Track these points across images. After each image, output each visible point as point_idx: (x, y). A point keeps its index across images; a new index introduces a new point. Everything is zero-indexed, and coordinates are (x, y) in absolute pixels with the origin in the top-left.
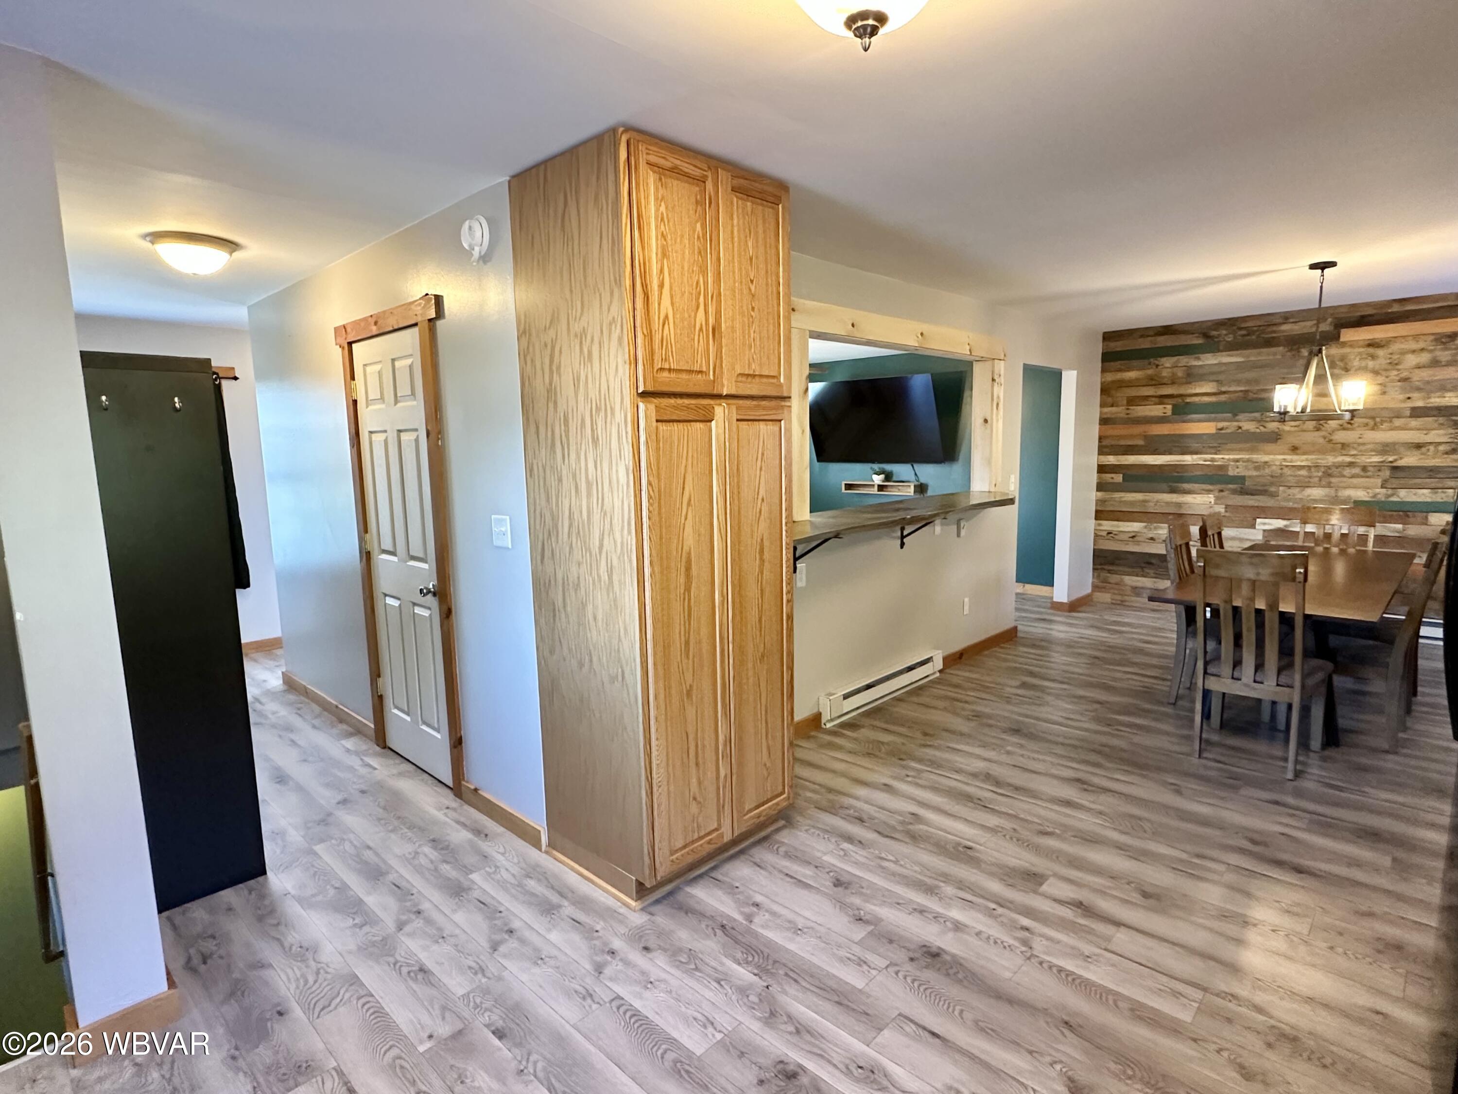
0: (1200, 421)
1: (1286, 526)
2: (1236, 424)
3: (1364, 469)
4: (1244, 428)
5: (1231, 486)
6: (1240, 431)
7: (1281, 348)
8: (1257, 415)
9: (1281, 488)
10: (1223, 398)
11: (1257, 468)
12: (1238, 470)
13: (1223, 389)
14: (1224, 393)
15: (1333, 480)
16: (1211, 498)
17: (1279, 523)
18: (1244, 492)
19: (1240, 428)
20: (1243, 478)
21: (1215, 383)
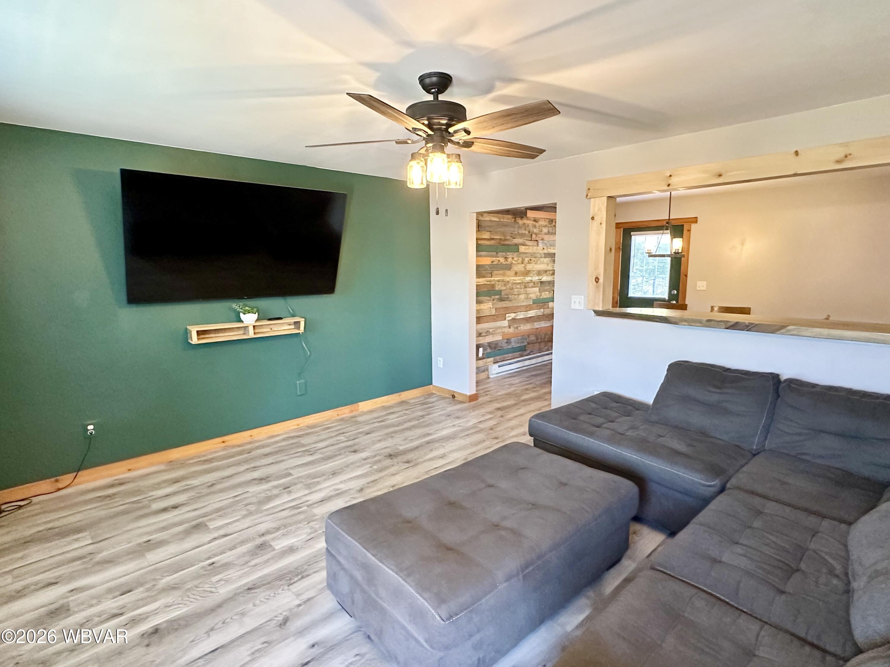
0: (486, 256)
1: (515, 316)
2: (497, 258)
3: (534, 283)
4: (501, 261)
5: (497, 297)
6: (499, 263)
7: (510, 216)
8: (504, 254)
9: (513, 296)
10: (492, 242)
11: (505, 285)
12: (499, 287)
13: (493, 237)
14: (493, 239)
15: (528, 289)
16: (490, 305)
17: (513, 315)
18: (501, 300)
19: (499, 261)
20: (501, 291)
21: (489, 233)
